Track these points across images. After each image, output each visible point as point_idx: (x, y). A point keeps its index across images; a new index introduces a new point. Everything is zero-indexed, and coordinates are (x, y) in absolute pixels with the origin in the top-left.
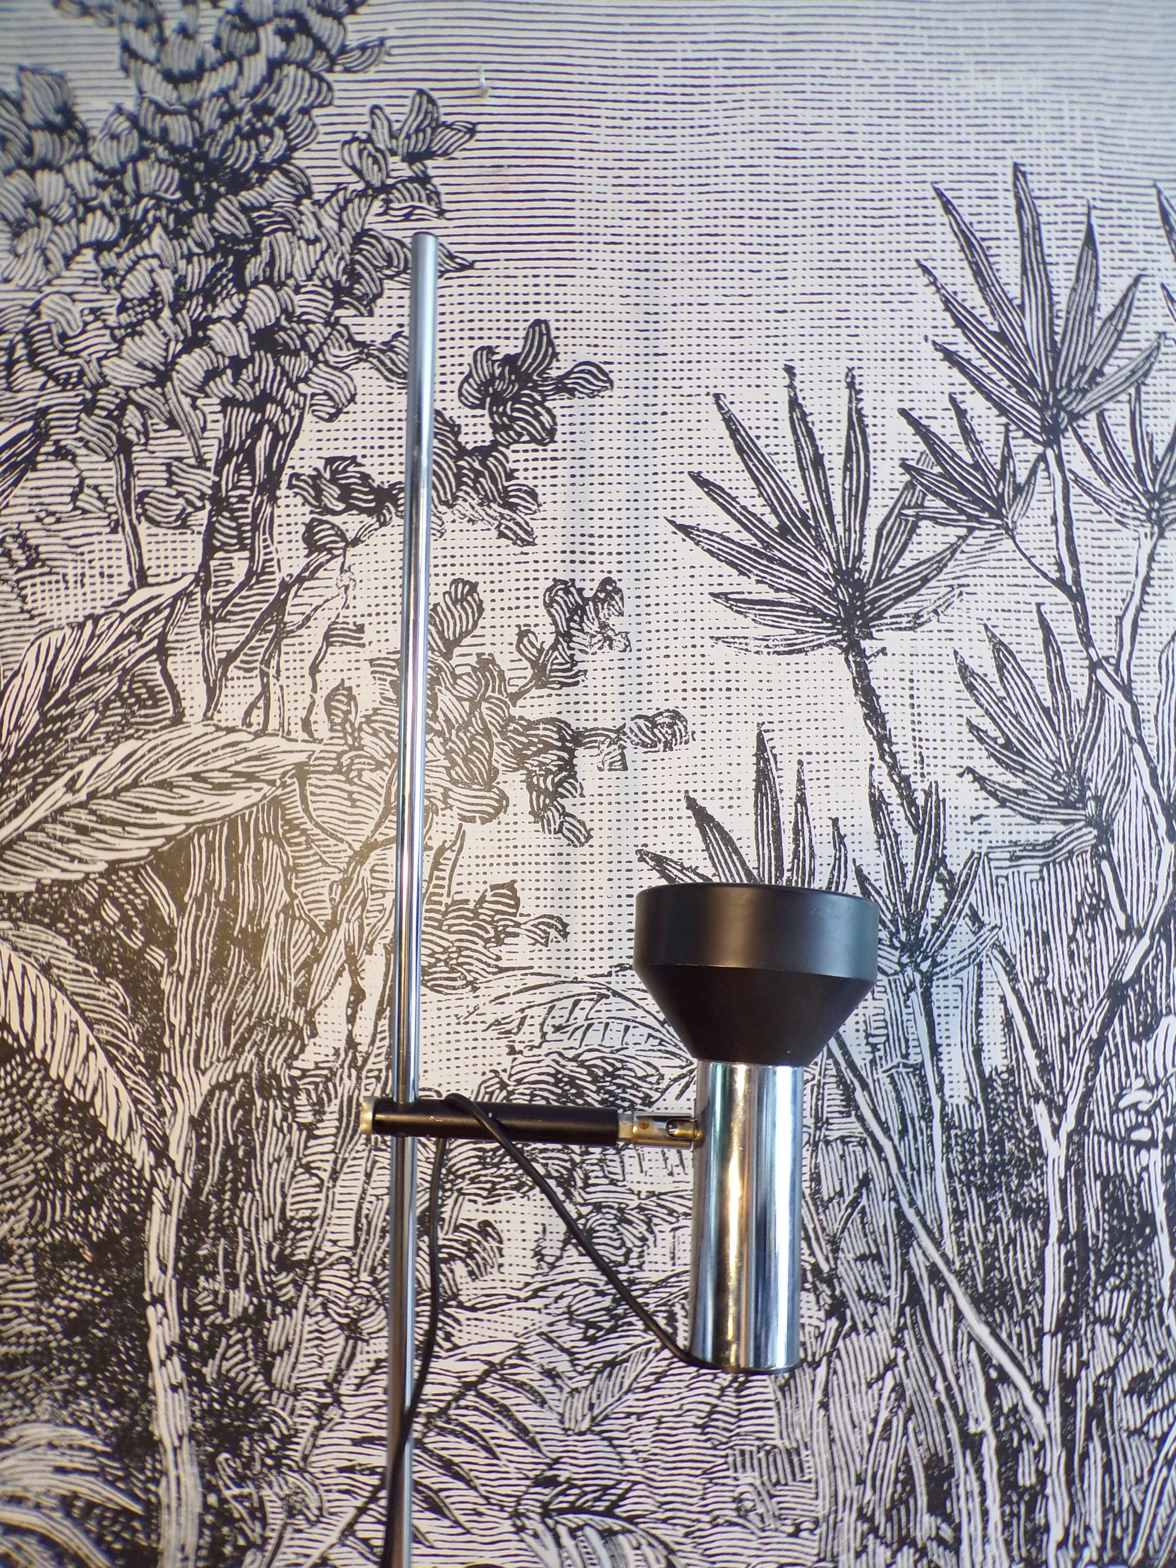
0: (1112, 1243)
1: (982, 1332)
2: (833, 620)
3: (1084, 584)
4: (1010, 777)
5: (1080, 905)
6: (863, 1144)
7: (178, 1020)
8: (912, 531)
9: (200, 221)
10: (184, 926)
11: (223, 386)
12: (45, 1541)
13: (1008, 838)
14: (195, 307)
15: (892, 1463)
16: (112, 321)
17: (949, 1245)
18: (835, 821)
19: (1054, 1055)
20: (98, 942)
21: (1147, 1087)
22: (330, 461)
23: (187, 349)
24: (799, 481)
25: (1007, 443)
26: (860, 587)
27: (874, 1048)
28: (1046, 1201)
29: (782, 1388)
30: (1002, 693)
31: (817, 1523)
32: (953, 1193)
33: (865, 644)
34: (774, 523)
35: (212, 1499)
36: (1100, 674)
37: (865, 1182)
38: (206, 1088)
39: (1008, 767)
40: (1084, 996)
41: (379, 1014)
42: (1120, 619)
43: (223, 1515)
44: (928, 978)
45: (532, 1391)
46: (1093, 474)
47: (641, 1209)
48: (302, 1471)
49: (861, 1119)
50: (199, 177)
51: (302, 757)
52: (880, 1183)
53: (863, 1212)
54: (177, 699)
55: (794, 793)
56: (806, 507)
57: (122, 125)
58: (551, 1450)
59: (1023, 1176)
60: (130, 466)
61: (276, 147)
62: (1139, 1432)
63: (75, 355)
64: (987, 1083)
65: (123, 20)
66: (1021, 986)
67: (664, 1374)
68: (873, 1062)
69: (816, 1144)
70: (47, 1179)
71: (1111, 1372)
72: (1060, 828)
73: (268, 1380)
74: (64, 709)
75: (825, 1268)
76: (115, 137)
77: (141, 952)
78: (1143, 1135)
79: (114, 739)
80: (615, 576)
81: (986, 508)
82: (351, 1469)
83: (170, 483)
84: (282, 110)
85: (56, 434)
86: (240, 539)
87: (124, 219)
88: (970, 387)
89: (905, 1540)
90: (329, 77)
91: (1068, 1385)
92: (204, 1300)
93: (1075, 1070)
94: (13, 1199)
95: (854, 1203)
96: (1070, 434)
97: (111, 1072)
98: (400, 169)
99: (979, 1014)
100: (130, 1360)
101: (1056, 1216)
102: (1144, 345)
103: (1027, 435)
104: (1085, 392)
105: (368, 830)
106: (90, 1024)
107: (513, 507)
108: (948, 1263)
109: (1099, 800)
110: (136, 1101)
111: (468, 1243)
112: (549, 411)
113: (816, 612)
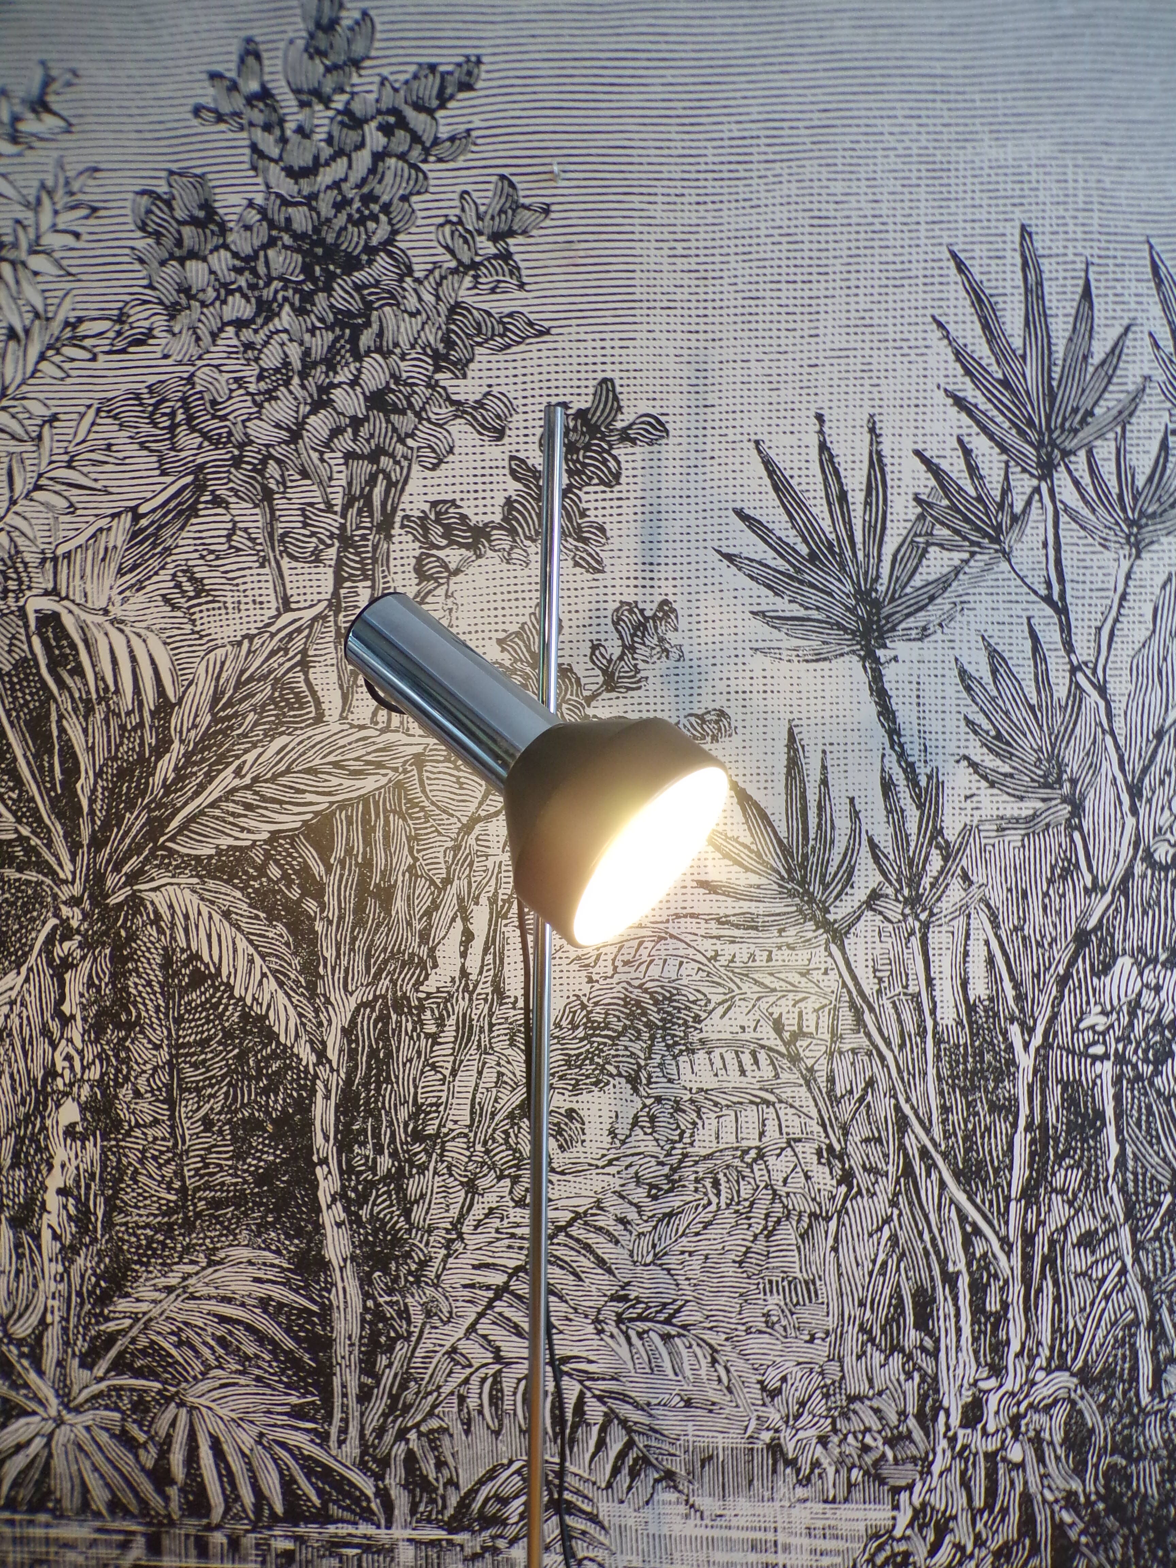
0: (1068, 1133)
1: (961, 1197)
2: (853, 633)
3: (1069, 599)
4: (999, 762)
5: (1053, 868)
6: (869, 1054)
7: (329, 954)
8: (922, 556)
9: (321, 298)
10: (332, 882)
11: (345, 442)
12: (249, 1328)
13: (995, 813)
14: (319, 375)
15: (887, 1292)
16: (252, 388)
17: (937, 1132)
18: (852, 800)
19: (1028, 986)
20: (265, 894)
21: (1104, 1013)
22: (434, 504)
23: (314, 411)
24: (827, 515)
25: (1006, 478)
26: (877, 604)
27: (880, 980)
28: (1017, 1100)
29: (802, 1236)
30: (995, 693)
31: (827, 1333)
32: (941, 1093)
33: (880, 653)
34: (804, 550)
35: (370, 1303)
36: (1080, 676)
37: (871, 1083)
38: (353, 1006)
39: (998, 755)
40: (1054, 940)
41: (486, 951)
42: (1099, 629)
43: (378, 1315)
44: (926, 925)
45: (608, 1233)
46: (1081, 504)
47: (692, 1101)
48: (436, 1286)
49: (868, 1035)
50: (319, 260)
51: (419, 749)
52: (883, 1084)
53: (869, 1106)
54: (318, 703)
55: (818, 777)
56: (831, 537)
57: (253, 216)
58: (624, 1276)
59: (998, 1081)
60: (272, 511)
61: (381, 233)
62: (1084, 1274)
63: (223, 418)
64: (971, 1009)
65: (251, 124)
66: (1002, 932)
67: (710, 1223)
68: (879, 991)
69: (831, 1054)
70: (236, 1071)
71: (1064, 1229)
72: (1040, 805)
73: (408, 1220)
74: (229, 711)
75: (837, 1147)
76: (248, 228)
77: (299, 902)
78: (1099, 1050)
79: (271, 735)
80: (671, 598)
81: (986, 535)
82: (472, 1286)
83: (305, 525)
84: (385, 198)
85: (212, 485)
86: (363, 570)
87: (259, 299)
88: (976, 429)
89: (896, 1348)
90: (424, 167)
91: (1029, 1239)
92: (358, 1162)
93: (1044, 998)
94: (212, 1086)
95: (861, 1099)
96: (1062, 468)
97: (280, 993)
98: (487, 247)
99: (966, 954)
100: (305, 1204)
101: (1024, 1111)
102: (1131, 387)
103: (1024, 470)
104: (1076, 431)
105: (472, 807)
106: (263, 956)
107: (586, 541)
108: (936, 1145)
109: (1074, 782)
110: (300, 1015)
111: (557, 1124)
112: (615, 458)
113: (839, 626)
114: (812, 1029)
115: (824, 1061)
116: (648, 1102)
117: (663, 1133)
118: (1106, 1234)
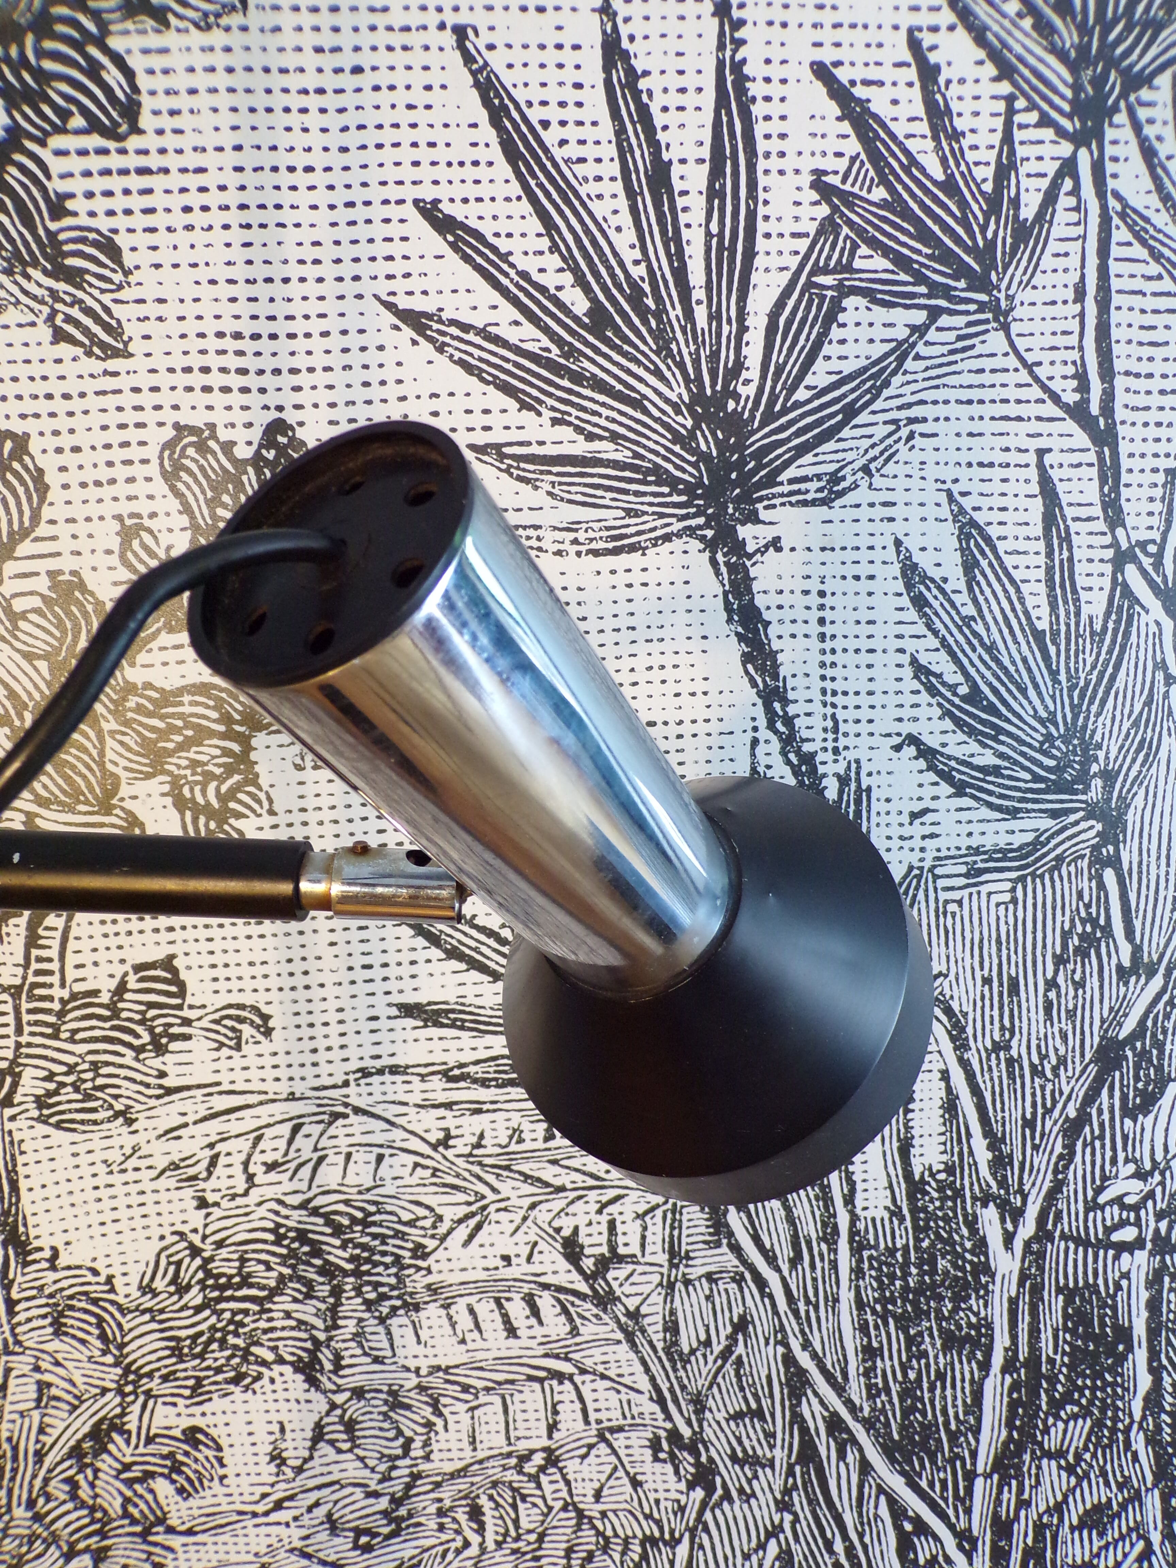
0: (1071, 1367)
1: (897, 1483)
2: (690, 490)
3: (1120, 414)
4: (974, 747)
5: (1066, 936)
6: (739, 1280)
8: (831, 318)
13: (964, 842)
17: (856, 1390)
19: (1014, 1146)
21: (1141, 1175)
24: (625, 219)
25: (1008, 138)
26: (738, 426)
28: (990, 1326)
30: (970, 610)
32: (864, 1328)
33: (745, 532)
34: (580, 304)
36: (1131, 572)
37: (742, 1325)
39: (972, 732)
40: (1062, 1061)
42: (1172, 474)
46: (1154, 201)
47: (421, 1388)
49: (736, 1249)
52: (763, 1324)
53: (739, 1362)
56: (639, 271)
59: (959, 1299)
64: (915, 1188)
66: (972, 1057)
69: (671, 1286)
71: (1059, 1508)
72: (1045, 823)
75: (686, 1432)
78: (1128, 1234)
80: (291, 416)
81: (961, 271)
88: (947, 15)
91: (1003, 1528)
93: (1040, 1160)
95: (726, 1354)
96: (1121, 118)
101: (1001, 1341)
103: (1045, 121)
104: (1154, 27)
107: (74, 277)
108: (854, 1410)
111: (171, 1456)
112: (119, 61)
113: (660, 476)
114: (635, 1249)
115: (657, 1298)
116: (339, 1399)
117: (371, 1447)
118: (1123, 1506)
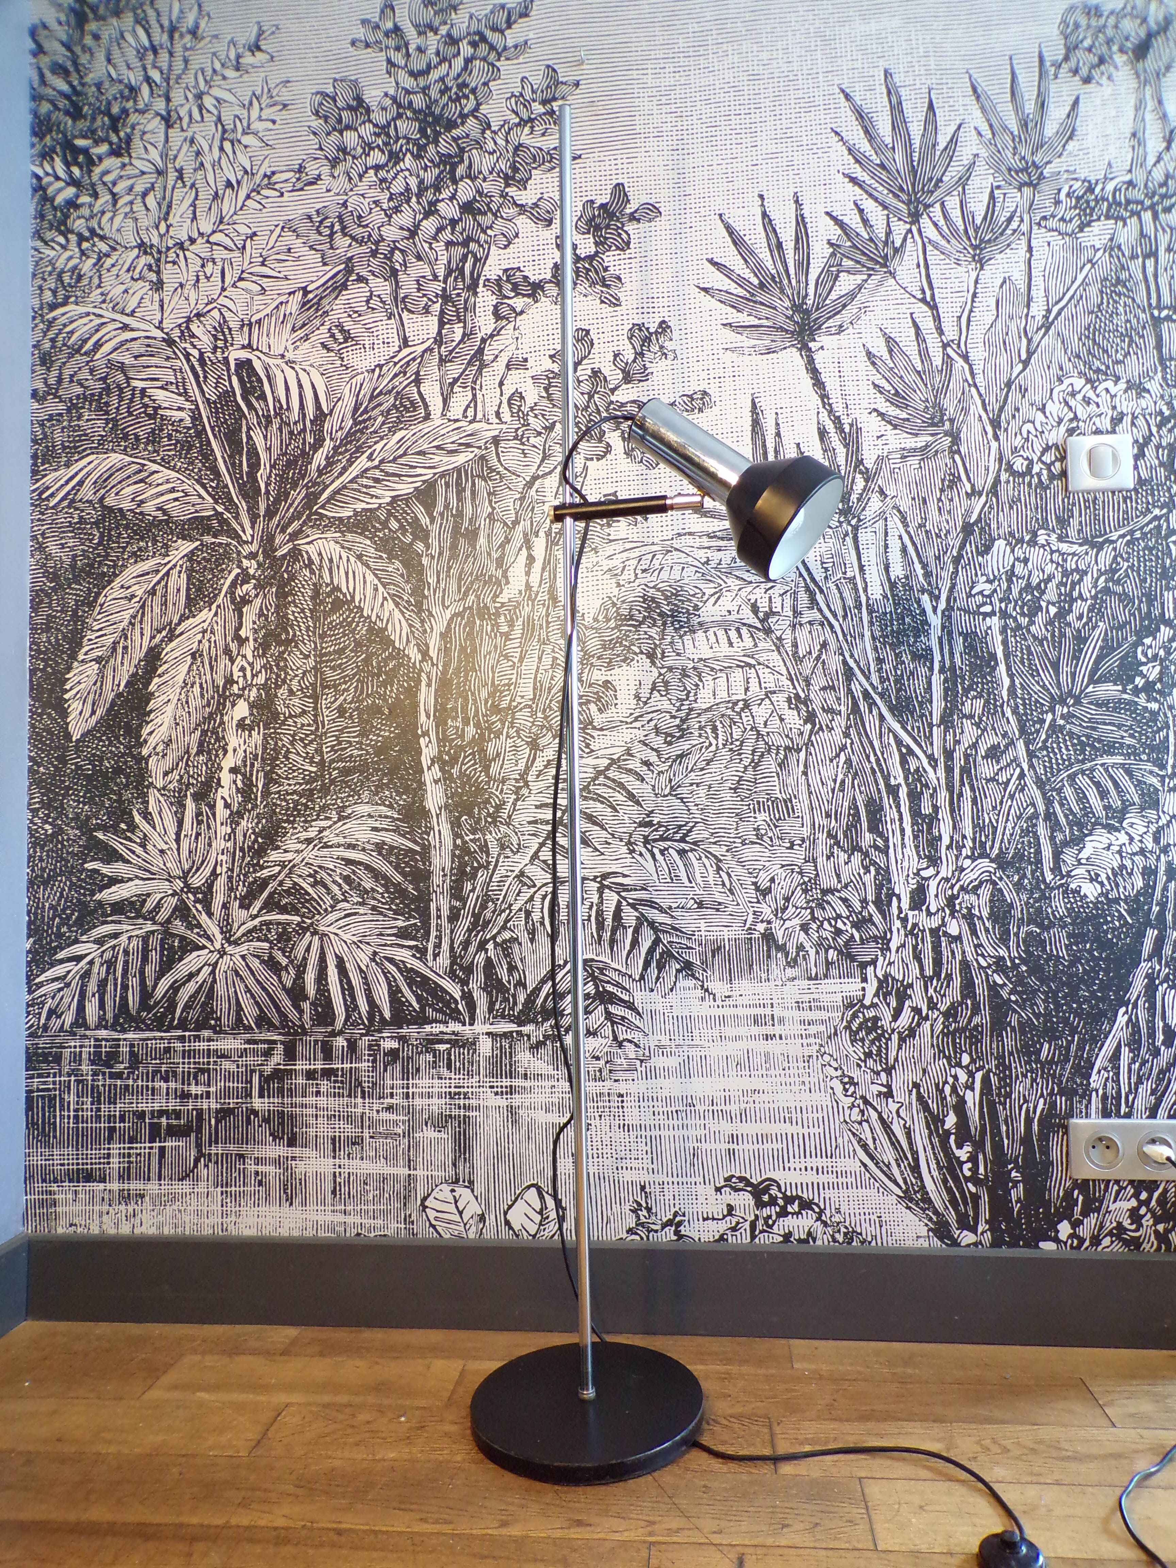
0: (971, 672)
1: (896, 727)
2: (792, 333)
3: (937, 299)
4: (898, 411)
5: (943, 480)
6: (822, 624)
7: (432, 580)
8: (836, 279)
9: (431, 149)
10: (434, 529)
11: (447, 235)
12: (368, 867)
13: (899, 446)
14: (429, 195)
15: (846, 804)
16: (385, 206)
17: (875, 678)
18: (798, 445)
19: (932, 566)
20: (387, 541)
21: (988, 581)
22: (506, 271)
23: (426, 217)
24: (769, 258)
25: (888, 225)
26: (807, 312)
27: (826, 569)
28: (931, 650)
29: (780, 765)
30: (892, 365)
31: (803, 840)
32: (876, 649)
33: (811, 345)
34: (756, 282)
35: (459, 842)
36: (949, 350)
37: (824, 645)
38: (449, 616)
39: (897, 406)
40: (948, 532)
41: (543, 569)
42: (960, 317)
43: (465, 849)
44: (856, 528)
45: (637, 773)
46: (940, 238)
47: (694, 668)
48: (508, 824)
49: (820, 610)
50: (429, 124)
51: (496, 433)
52: (833, 646)
53: (824, 662)
54: (426, 406)
55: (774, 431)
56: (774, 272)
57: (388, 102)
58: (648, 806)
59: (917, 636)
60: (397, 283)
61: (470, 105)
62: (993, 779)
63: (367, 226)
64: (893, 585)
65: (387, 47)
66: (910, 529)
67: (712, 760)
68: (826, 578)
69: (794, 626)
70: (363, 671)
71: (974, 746)
72: (930, 438)
73: (488, 776)
74: (365, 416)
75: (802, 695)
76: (384, 109)
77: (411, 544)
78: (987, 609)
79: (393, 431)
80: (667, 319)
81: (877, 262)
82: (535, 822)
83: (419, 290)
84: (473, 85)
85: (357, 270)
86: (458, 317)
87: (391, 153)
88: (865, 196)
89: (856, 848)
90: (498, 64)
91: (949, 755)
92: (451, 732)
93: (944, 574)
94: (345, 683)
95: (818, 658)
96: (925, 216)
97: (396, 611)
98: (539, 109)
99: (886, 546)
100: (411, 767)
101: (937, 658)
102: (966, 162)
103: (900, 219)
104: (932, 192)
105: (533, 469)
106: (384, 585)
107: (608, 286)
108: (874, 688)
109: (952, 421)
110: (410, 626)
111: (597, 693)
112: (626, 232)
113: (782, 329)
114: (779, 609)
115: (789, 631)
116: (663, 671)
117: (675, 694)
118: (1007, 747)
